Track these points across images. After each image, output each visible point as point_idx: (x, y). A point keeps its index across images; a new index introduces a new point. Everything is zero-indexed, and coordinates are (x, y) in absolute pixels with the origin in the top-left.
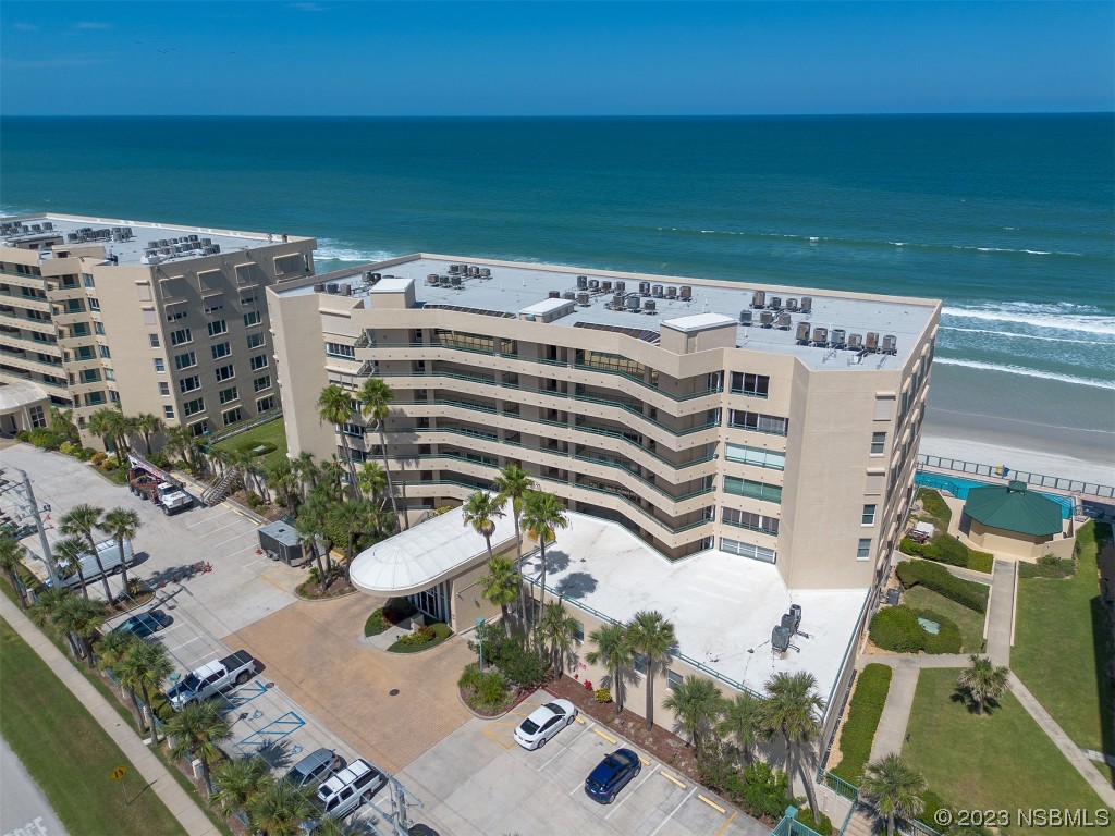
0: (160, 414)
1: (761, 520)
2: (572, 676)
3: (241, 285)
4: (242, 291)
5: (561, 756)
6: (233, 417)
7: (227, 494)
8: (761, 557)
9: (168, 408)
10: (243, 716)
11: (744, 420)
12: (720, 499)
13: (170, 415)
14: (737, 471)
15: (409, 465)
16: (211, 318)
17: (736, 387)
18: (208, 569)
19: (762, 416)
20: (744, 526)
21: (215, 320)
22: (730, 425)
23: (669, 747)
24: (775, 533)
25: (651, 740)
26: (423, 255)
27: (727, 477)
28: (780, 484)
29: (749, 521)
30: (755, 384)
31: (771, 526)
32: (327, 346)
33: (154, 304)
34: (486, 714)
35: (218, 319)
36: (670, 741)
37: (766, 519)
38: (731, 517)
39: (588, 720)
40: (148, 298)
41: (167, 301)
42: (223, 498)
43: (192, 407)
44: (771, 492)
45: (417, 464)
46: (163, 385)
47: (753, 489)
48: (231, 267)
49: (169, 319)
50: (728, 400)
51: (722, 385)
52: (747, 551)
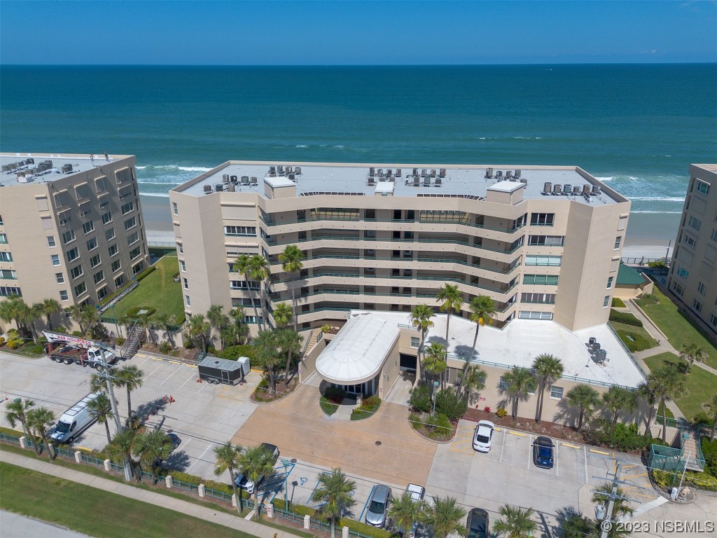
0: (57, 298)
1: (545, 296)
2: (473, 407)
3: (99, 193)
4: (101, 198)
5: (505, 451)
6: (103, 293)
7: (138, 348)
8: (533, 317)
9: (63, 293)
10: (295, 484)
11: (537, 240)
12: (521, 288)
13: (64, 298)
14: (531, 271)
15: (300, 301)
16: (84, 221)
17: (533, 222)
18: (172, 400)
19: (548, 237)
20: (535, 301)
21: (86, 222)
22: (528, 245)
23: (557, 430)
24: (553, 302)
25: (544, 429)
26: (232, 162)
27: (525, 275)
28: (558, 274)
29: (538, 299)
30: (544, 219)
31: (551, 299)
32: (226, 229)
33: (51, 213)
34: (444, 440)
35: (89, 221)
36: (556, 427)
37: (548, 295)
38: (526, 298)
39: (502, 429)
40: (47, 208)
41: (59, 209)
42: (135, 351)
43: (79, 289)
44: (553, 279)
45: (306, 300)
46: (59, 275)
47: (541, 279)
48: (92, 181)
49: (61, 223)
50: (528, 230)
51: (525, 221)
52: (536, 315)
